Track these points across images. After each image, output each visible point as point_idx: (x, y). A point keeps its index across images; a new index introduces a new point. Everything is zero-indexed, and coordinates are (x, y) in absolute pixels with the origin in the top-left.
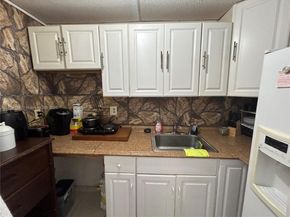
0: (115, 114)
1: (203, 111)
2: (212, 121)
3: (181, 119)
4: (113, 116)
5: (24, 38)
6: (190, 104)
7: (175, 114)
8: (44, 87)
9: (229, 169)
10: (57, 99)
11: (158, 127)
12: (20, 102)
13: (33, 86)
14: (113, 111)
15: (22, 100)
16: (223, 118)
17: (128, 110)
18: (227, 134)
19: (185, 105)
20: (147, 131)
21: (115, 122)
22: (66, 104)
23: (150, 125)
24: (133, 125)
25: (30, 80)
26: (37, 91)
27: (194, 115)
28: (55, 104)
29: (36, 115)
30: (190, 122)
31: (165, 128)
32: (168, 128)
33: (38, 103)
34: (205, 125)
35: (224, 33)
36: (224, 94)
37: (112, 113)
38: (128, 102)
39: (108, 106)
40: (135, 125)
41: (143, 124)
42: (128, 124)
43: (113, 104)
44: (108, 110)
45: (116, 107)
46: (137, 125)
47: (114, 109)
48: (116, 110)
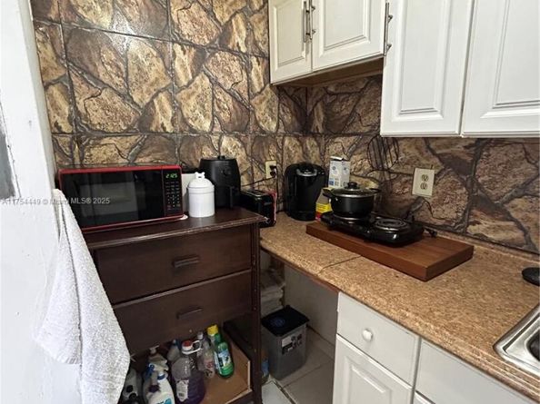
0: (428, 192)
4: (419, 199)
5: (262, 26)
8: (288, 118)
10: (310, 142)
12: (244, 145)
13: (268, 118)
14: (423, 184)
15: (249, 140)
17: (472, 185)
21: (423, 216)
22: (322, 155)
25: (264, 106)
26: (274, 126)
28: (305, 153)
29: (268, 171)
33: (273, 150)
37: (417, 190)
38: (476, 159)
39: (409, 167)
40: (490, 241)
41: (524, 247)
42: (465, 234)
43: (424, 162)
44: (409, 178)
45: (431, 173)
46: (499, 243)
47: (425, 178)
48: (430, 182)
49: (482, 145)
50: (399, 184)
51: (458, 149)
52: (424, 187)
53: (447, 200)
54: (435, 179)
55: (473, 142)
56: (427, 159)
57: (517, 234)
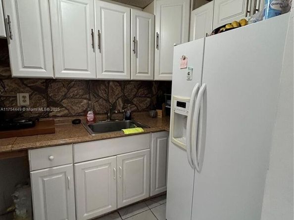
0: (27, 103)
1: (135, 96)
2: (143, 106)
3: (114, 106)
6: (123, 90)
7: (107, 101)
9: (158, 140)
11: (90, 116)
16: (151, 102)
17: (47, 97)
18: (155, 116)
19: (118, 91)
20: (76, 122)
23: (79, 115)
24: (55, 116)
27: (126, 101)
30: (123, 108)
31: (97, 116)
32: (101, 116)
34: (137, 111)
35: (149, 22)
36: (151, 79)
37: (21, 103)
38: (47, 87)
39: (13, 93)
40: (58, 117)
41: (69, 115)
42: (48, 117)
43: (22, 90)
44: (14, 98)
45: (27, 95)
46: (61, 116)
47: (24, 97)
48: (27, 99)
49: (48, 81)
50: (8, 102)
51: (38, 84)
52: (24, 101)
53: (38, 105)
54: (30, 97)
55: (44, 81)
56: (23, 88)
57: (66, 112)
